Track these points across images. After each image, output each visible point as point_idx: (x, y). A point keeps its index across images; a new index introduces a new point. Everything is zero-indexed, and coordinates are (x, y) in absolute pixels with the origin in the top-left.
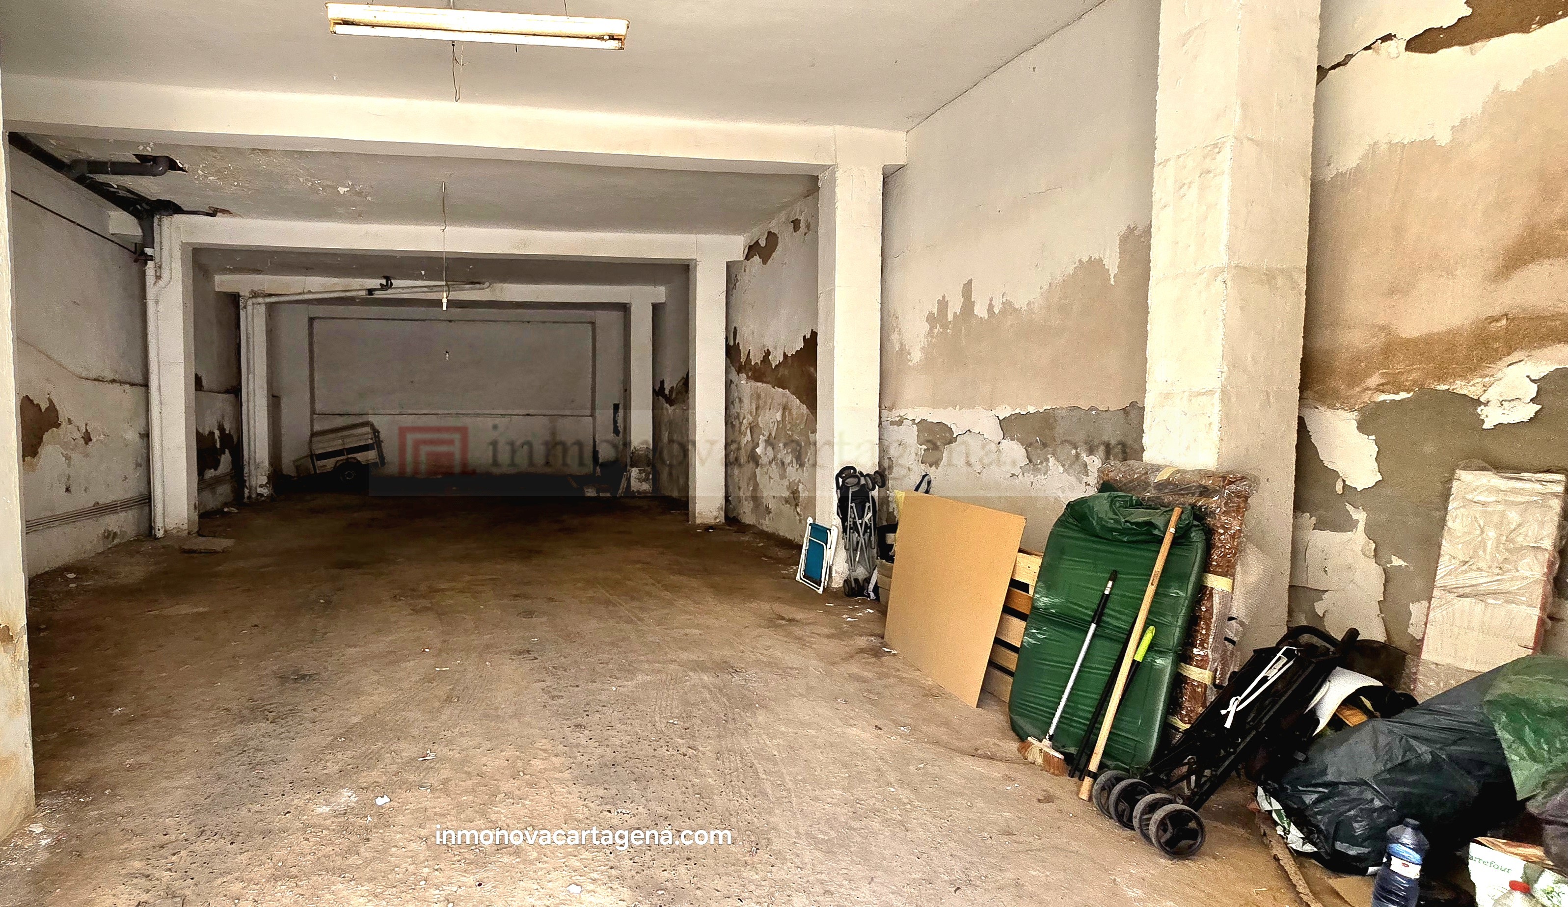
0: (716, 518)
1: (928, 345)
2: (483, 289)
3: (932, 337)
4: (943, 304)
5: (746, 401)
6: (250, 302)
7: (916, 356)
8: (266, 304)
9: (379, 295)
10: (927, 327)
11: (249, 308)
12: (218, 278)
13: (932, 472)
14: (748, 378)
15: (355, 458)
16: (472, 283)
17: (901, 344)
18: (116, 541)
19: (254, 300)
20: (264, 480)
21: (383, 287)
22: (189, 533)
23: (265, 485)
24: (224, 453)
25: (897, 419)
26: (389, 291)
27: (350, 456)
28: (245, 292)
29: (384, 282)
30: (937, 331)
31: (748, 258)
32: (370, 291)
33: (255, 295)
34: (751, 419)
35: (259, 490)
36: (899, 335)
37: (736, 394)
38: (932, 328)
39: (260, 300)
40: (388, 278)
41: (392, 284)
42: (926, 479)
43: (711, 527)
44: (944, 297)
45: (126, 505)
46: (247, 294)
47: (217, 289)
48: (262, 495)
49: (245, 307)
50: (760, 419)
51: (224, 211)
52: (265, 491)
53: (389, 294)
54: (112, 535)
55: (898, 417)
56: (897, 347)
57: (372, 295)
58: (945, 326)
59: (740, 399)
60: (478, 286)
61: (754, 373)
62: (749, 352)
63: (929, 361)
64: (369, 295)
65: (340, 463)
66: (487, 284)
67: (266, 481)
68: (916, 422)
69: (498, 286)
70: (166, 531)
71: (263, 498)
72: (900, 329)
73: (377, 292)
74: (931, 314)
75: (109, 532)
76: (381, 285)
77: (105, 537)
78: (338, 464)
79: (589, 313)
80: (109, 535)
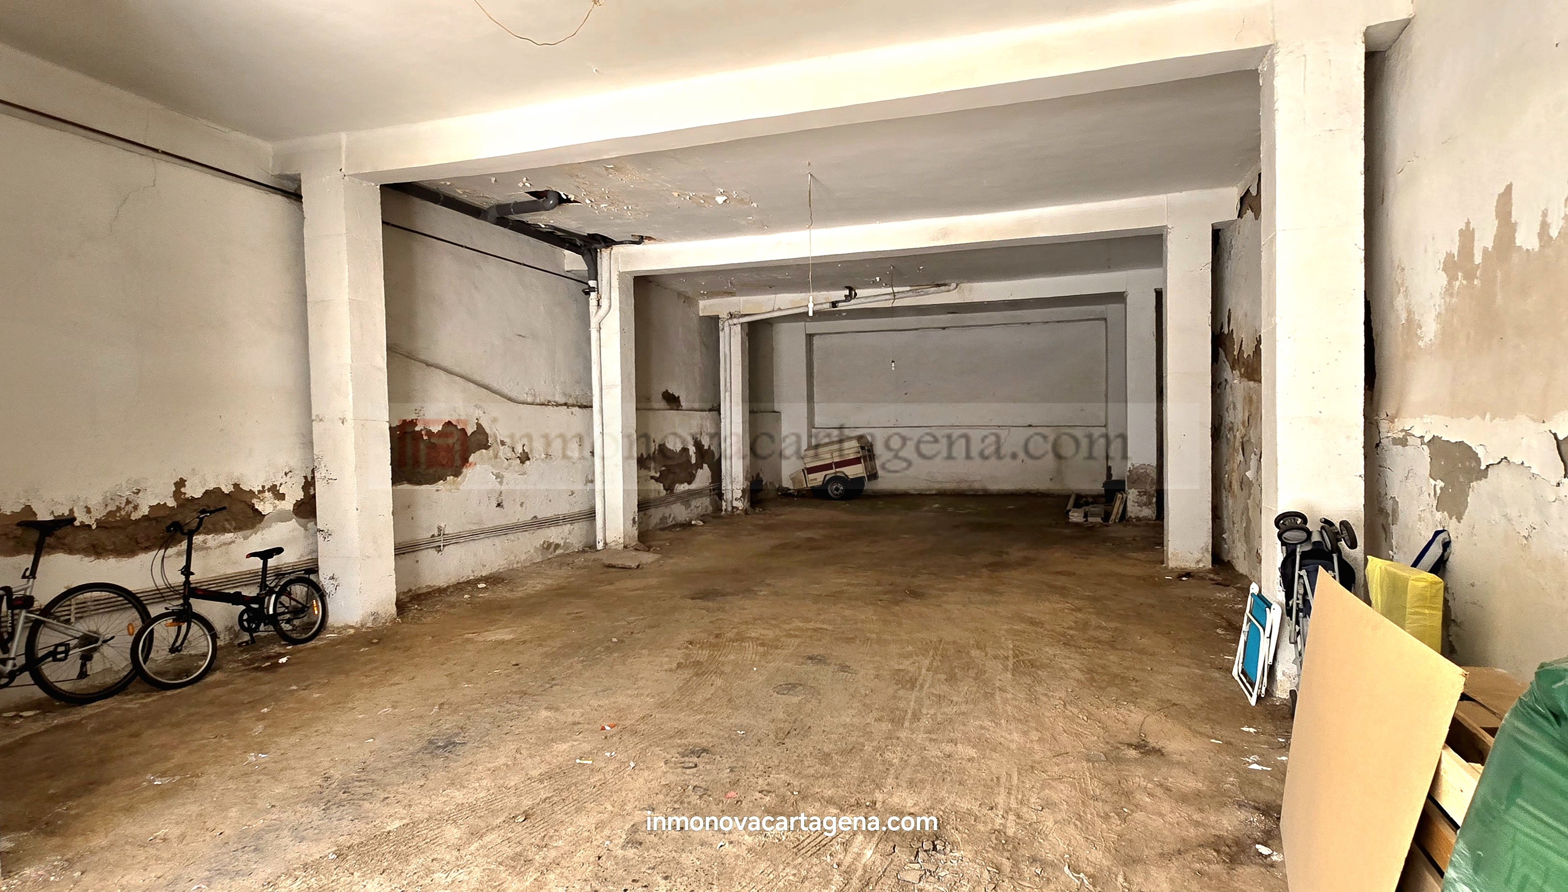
0: (1198, 562)
1: (1446, 309)
2: (949, 291)
3: (1451, 295)
4: (1467, 236)
5: (1239, 406)
6: (726, 324)
7: (1430, 329)
8: (742, 324)
9: (842, 306)
10: (1443, 280)
11: (727, 329)
12: (702, 303)
13: (1453, 528)
14: (1242, 375)
15: (843, 472)
16: (938, 286)
17: (1410, 312)
18: (559, 552)
19: (730, 322)
20: (739, 494)
21: (848, 298)
22: (625, 547)
23: (740, 499)
24: (702, 468)
25: (1401, 435)
26: (853, 302)
27: (838, 470)
28: (723, 315)
29: (847, 292)
30: (1458, 283)
31: (1240, 216)
32: (834, 304)
33: (732, 316)
34: (1243, 431)
35: (735, 504)
36: (1406, 297)
37: (1231, 399)
38: (1452, 278)
39: (735, 321)
40: (851, 289)
41: (856, 294)
42: (1440, 538)
43: (1188, 574)
44: (1468, 223)
45: (570, 519)
46: (726, 316)
47: (701, 315)
48: (737, 508)
49: (723, 329)
50: (1251, 432)
51: (650, 238)
52: (739, 505)
53: (853, 305)
54: (553, 547)
55: (1402, 431)
56: (1403, 316)
57: (836, 307)
58: (1470, 276)
59: (1234, 403)
60: (943, 288)
61: (1246, 369)
62: (1242, 341)
63: (1447, 336)
64: (833, 307)
65: (830, 476)
66: (954, 285)
67: (741, 494)
68: (1426, 440)
69: (966, 286)
70: (605, 544)
71: (738, 512)
72: (1407, 287)
73: (840, 304)
74: (1450, 256)
75: (550, 545)
76: (846, 296)
77: (544, 548)
78: (827, 479)
79: (1098, 309)
80: (548, 546)
